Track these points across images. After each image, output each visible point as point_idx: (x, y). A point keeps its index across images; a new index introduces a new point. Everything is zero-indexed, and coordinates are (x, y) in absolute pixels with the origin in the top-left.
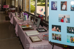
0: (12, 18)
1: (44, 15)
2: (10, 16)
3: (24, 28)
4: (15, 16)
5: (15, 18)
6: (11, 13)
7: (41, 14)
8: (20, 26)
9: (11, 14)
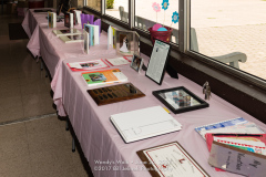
0: (37, 32)
1: (176, 26)
2: (25, 24)
3: (95, 91)
4: (47, 24)
5: (48, 33)
6: (30, 14)
7: (159, 21)
8: (75, 75)
9: (31, 17)
